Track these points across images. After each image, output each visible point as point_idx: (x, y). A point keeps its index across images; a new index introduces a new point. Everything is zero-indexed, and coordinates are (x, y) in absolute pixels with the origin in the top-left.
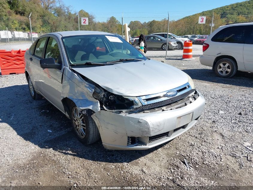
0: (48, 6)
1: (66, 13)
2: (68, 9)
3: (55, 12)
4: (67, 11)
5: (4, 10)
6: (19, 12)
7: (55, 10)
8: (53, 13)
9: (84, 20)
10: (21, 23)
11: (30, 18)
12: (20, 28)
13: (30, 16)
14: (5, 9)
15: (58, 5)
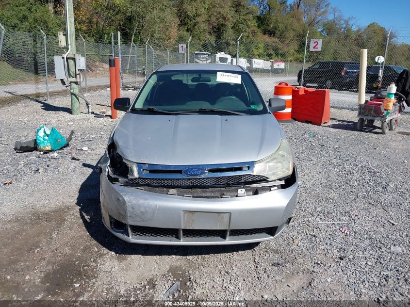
0: (314, 20)
1: (343, 30)
2: (347, 22)
3: (324, 30)
4: (344, 26)
5: (247, 29)
6: (269, 31)
7: (325, 25)
8: (320, 30)
9: (315, 43)
10: (267, 46)
11: (238, 42)
12: (265, 53)
13: (239, 39)
14: (249, 27)
15: (331, 17)
